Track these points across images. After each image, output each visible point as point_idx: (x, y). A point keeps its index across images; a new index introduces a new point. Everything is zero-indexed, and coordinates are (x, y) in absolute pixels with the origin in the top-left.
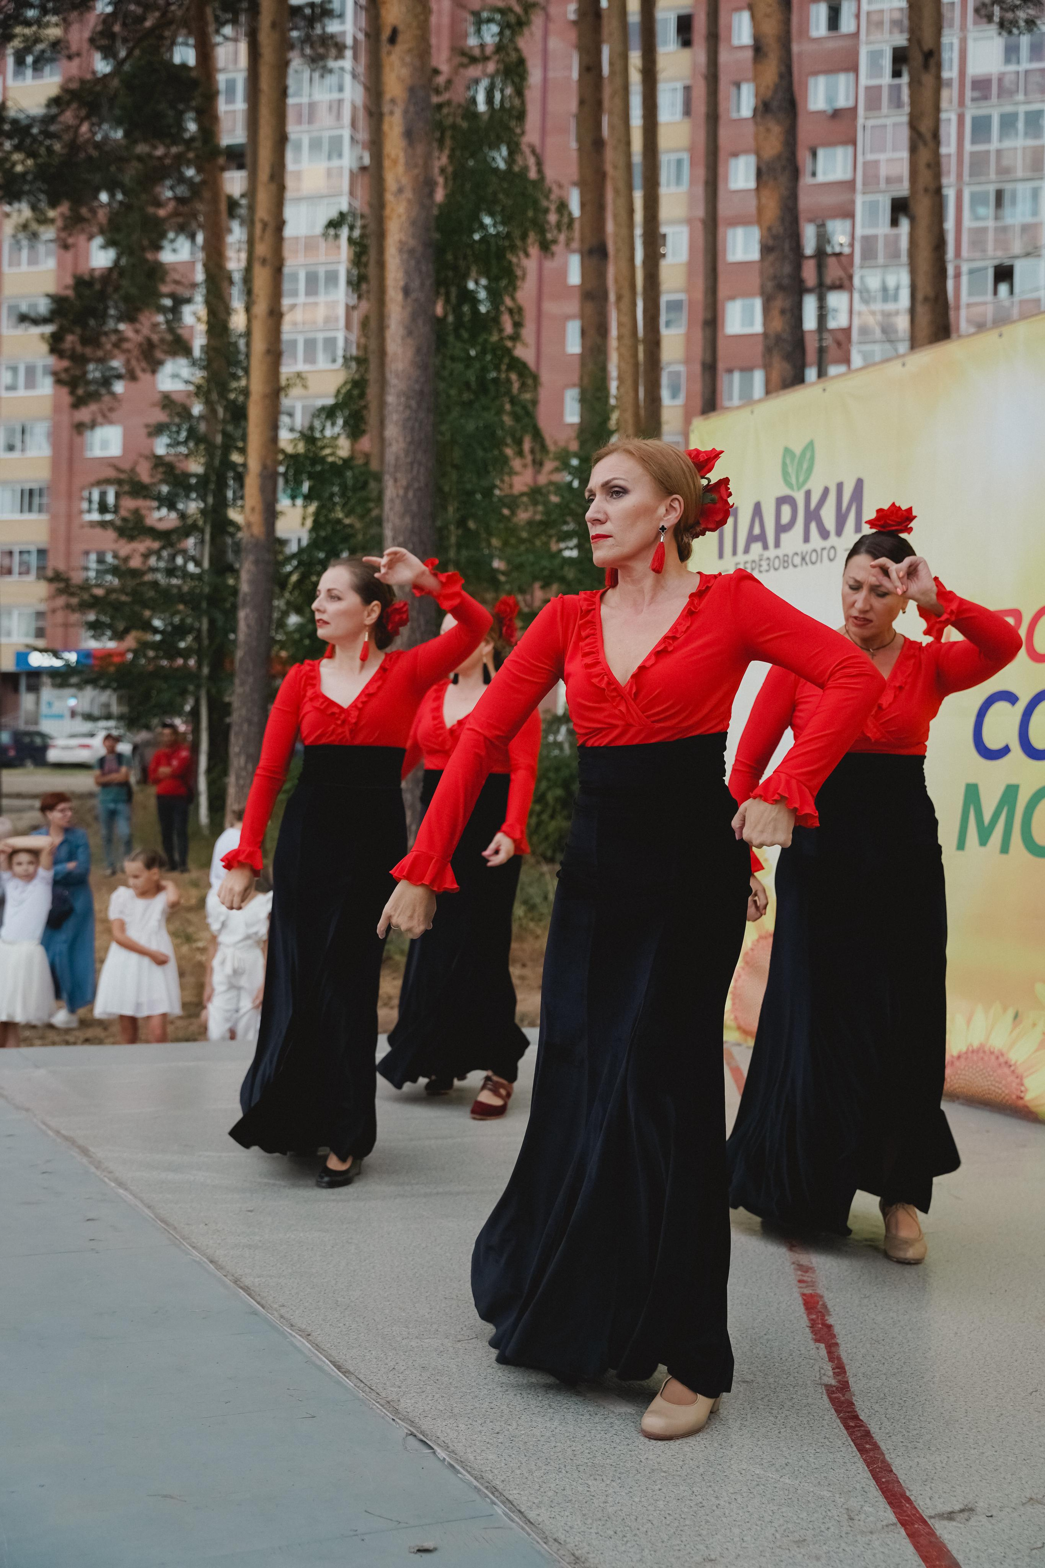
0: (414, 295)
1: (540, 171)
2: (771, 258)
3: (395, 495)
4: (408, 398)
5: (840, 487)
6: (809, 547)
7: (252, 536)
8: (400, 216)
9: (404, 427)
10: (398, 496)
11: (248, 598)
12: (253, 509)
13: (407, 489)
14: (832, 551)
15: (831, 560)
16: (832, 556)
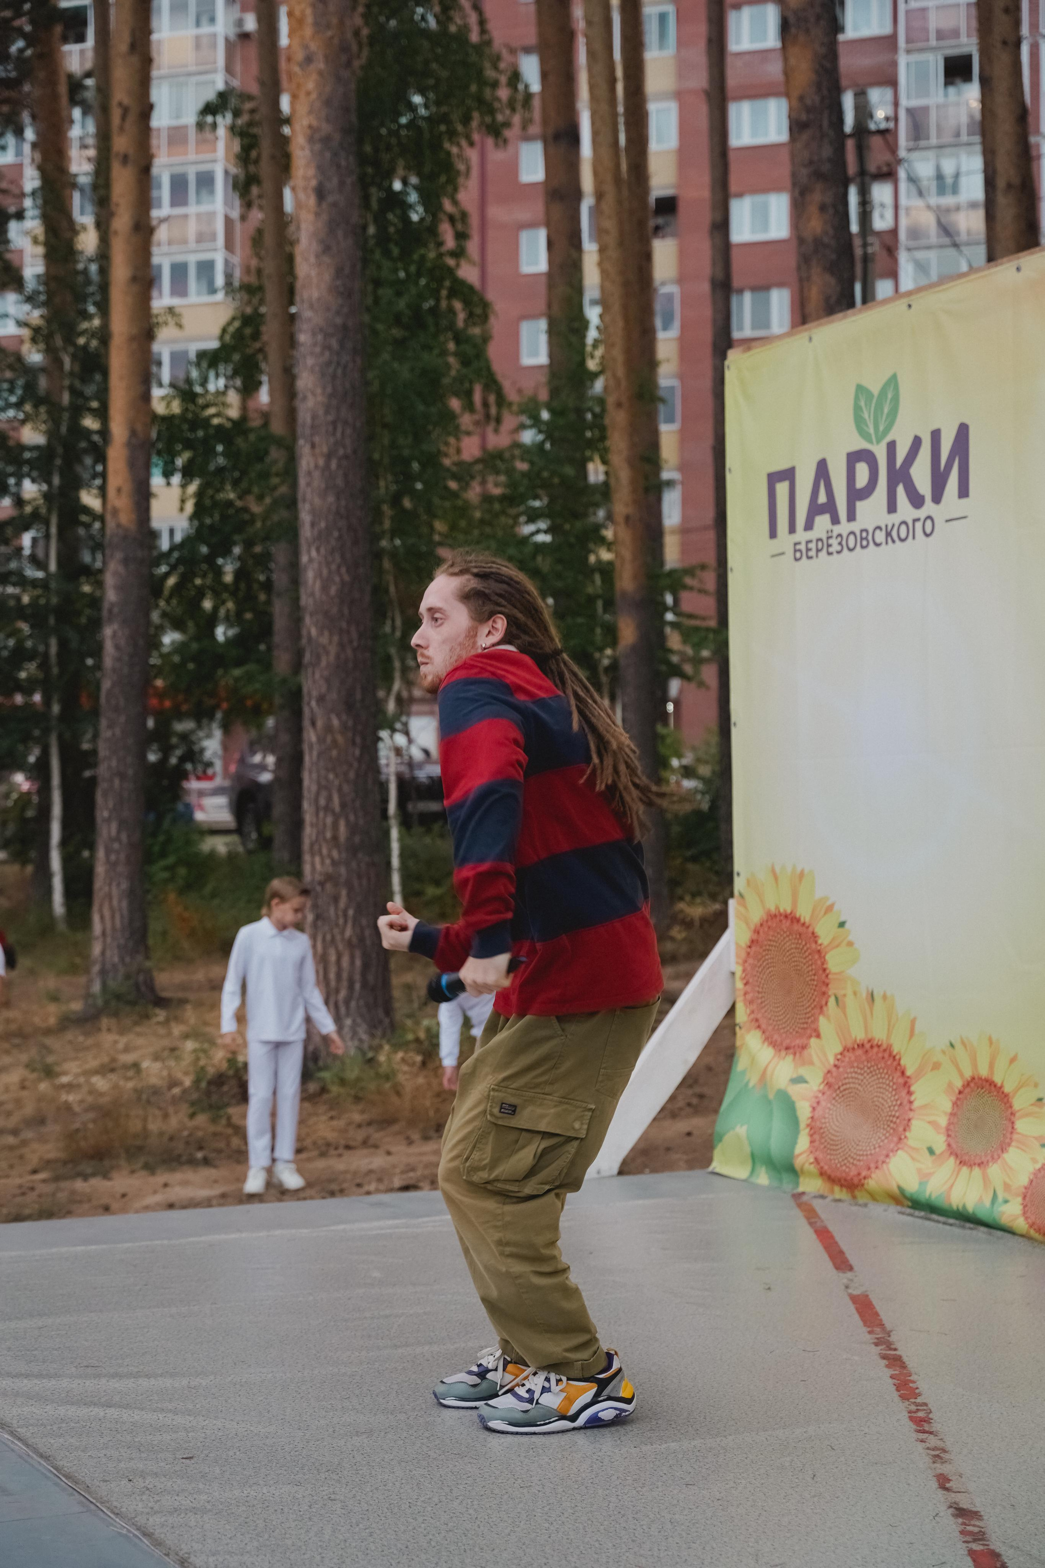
0: (331, 199)
1: (483, 31)
2: (805, 136)
3: (312, 465)
4: (327, 335)
5: (936, 436)
6: (895, 518)
7: (119, 526)
8: (308, 94)
9: (323, 375)
10: (316, 467)
11: (116, 610)
12: (119, 490)
13: (329, 457)
14: (929, 523)
15: (927, 535)
16: (928, 530)
